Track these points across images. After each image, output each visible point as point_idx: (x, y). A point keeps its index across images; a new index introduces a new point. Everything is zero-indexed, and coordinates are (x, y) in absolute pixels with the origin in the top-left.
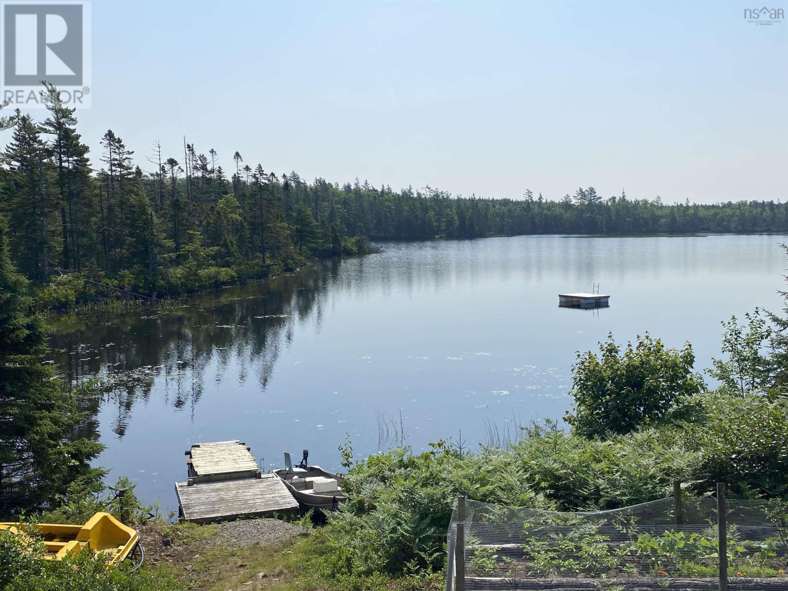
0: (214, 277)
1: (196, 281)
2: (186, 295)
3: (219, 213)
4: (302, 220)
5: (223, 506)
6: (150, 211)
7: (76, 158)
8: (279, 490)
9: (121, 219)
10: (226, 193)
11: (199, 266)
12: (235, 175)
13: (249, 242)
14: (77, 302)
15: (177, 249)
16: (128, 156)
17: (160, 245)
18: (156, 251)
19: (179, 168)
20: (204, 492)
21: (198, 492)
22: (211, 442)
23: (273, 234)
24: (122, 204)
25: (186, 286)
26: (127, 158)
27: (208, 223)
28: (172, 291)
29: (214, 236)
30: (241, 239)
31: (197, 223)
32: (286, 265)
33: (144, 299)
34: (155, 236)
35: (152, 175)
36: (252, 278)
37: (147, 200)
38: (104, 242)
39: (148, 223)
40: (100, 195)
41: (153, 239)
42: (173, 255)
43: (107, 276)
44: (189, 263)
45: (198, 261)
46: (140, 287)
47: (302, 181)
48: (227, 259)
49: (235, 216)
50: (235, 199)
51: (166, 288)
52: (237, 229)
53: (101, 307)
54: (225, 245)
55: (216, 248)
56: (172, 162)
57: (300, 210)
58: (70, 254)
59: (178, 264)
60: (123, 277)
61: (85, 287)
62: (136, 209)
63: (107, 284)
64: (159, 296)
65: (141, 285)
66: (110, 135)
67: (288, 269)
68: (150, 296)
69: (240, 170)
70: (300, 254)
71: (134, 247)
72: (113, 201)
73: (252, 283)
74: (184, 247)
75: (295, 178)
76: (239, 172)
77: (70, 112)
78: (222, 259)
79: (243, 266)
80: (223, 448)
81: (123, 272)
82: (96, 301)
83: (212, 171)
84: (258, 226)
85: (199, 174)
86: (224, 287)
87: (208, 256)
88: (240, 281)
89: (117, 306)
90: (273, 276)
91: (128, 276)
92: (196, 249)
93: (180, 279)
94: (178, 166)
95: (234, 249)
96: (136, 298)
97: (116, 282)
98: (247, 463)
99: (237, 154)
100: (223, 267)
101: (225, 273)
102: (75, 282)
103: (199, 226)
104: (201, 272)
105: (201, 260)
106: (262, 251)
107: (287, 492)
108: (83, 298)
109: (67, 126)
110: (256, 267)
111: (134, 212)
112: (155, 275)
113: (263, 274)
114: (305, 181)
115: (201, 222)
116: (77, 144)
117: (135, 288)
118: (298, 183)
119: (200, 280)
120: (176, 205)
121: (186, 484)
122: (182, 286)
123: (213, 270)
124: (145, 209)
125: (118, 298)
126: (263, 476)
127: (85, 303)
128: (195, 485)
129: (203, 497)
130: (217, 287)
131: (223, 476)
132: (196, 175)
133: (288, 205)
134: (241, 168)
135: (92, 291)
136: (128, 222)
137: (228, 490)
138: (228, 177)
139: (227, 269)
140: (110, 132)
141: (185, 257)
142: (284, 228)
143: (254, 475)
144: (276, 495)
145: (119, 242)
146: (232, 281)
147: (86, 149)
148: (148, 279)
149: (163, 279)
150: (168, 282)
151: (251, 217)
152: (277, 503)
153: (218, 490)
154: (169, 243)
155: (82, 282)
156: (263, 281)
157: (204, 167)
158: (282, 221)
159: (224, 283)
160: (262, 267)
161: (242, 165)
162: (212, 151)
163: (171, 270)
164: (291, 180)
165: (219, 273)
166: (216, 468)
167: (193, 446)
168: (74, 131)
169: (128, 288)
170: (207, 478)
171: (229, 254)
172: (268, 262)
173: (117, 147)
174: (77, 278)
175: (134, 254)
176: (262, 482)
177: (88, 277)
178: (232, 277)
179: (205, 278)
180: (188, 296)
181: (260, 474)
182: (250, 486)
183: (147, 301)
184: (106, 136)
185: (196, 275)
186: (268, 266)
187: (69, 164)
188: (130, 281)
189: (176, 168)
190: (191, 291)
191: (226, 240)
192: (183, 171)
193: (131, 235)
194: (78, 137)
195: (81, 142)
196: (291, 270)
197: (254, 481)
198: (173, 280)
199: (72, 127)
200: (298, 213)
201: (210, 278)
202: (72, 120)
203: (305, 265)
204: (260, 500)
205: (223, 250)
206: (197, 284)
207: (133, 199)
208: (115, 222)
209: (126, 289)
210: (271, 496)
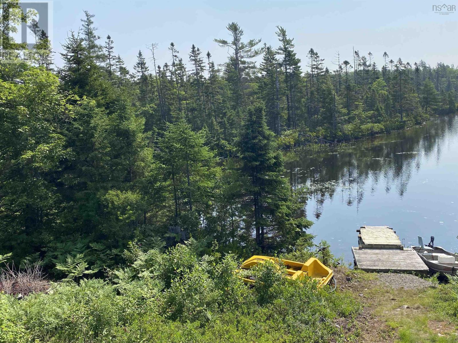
0: (370, 129)
1: (360, 132)
2: (354, 140)
3: (373, 90)
4: (428, 91)
5: (380, 264)
6: (333, 92)
7: (294, 66)
8: (415, 258)
9: (317, 98)
10: (378, 78)
11: (362, 123)
12: (384, 66)
13: (392, 107)
14: (295, 145)
15: (348, 114)
16: (321, 62)
17: (339, 112)
18: (337, 115)
19: (350, 66)
20: (369, 254)
21: (365, 253)
22: (372, 226)
23: (408, 102)
24: (318, 90)
25: (354, 135)
26: (320, 63)
27: (367, 97)
28: (346, 139)
29: (370, 105)
30: (387, 106)
31: (360, 97)
32: (416, 120)
33: (330, 143)
34: (336, 107)
35: (334, 72)
36: (394, 129)
37: (332, 87)
38: (309, 112)
39: (333, 100)
40: (307, 86)
41: (335, 109)
42: (346, 117)
43: (310, 131)
44: (355, 121)
45: (360, 120)
46: (328, 137)
47: (427, 66)
48: (379, 118)
49: (383, 92)
50: (384, 81)
51: (342, 137)
52: (385, 99)
53: (307, 148)
54: (377, 110)
55: (372, 112)
56: (346, 63)
57: (426, 84)
58: (291, 120)
59: (349, 122)
60: (319, 131)
61: (299, 137)
62: (326, 92)
63: (310, 135)
64: (339, 141)
65: (328, 135)
66: (312, 51)
67: (418, 123)
68: (333, 141)
69: (387, 63)
70: (426, 113)
71: (324, 114)
72: (313, 89)
73: (394, 132)
74: (352, 113)
75: (423, 64)
76: (386, 64)
77: (291, 41)
78: (375, 119)
79: (388, 122)
80: (379, 230)
81: (318, 128)
82: (304, 145)
83: (370, 66)
84: (398, 97)
85: (362, 68)
86: (377, 135)
87: (367, 117)
88: (387, 131)
89: (316, 147)
90: (408, 128)
91: (321, 131)
92: (360, 113)
93: (350, 131)
94: (350, 65)
95: (383, 112)
96: (326, 143)
97: (315, 134)
98: (394, 240)
99: (385, 53)
100: (376, 123)
101: (377, 127)
102: (294, 135)
103: (362, 99)
104: (363, 127)
105: (363, 119)
106: (401, 112)
107: (420, 260)
108: (298, 143)
109: (289, 49)
110: (397, 123)
111: (325, 94)
112: (336, 129)
113: (401, 127)
114: (429, 65)
115: (363, 97)
116: (294, 59)
117: (325, 137)
118: (425, 67)
119: (362, 132)
120: (348, 88)
121: (358, 248)
122: (351, 135)
123: (369, 125)
124: (331, 92)
125: (316, 143)
126: (404, 249)
127: (299, 146)
128: (363, 249)
129: (369, 257)
130: (372, 135)
131: (380, 246)
132: (360, 69)
133: (418, 82)
134: (387, 62)
135: (302, 139)
136: (321, 100)
137: (383, 254)
138: (379, 68)
139: (379, 124)
140: (312, 49)
141: (353, 118)
142: (415, 97)
143: (400, 248)
144: (413, 261)
145: (316, 112)
146: (381, 132)
147: (299, 61)
148: (332, 132)
149: (341, 131)
150: (344, 133)
151: (393, 91)
152: (414, 266)
153: (377, 254)
154: (344, 111)
155: (297, 134)
156: (401, 131)
157: (364, 64)
158: (414, 93)
159: (377, 133)
160: (401, 122)
161: (388, 60)
162: (370, 54)
163: (345, 126)
164: (420, 66)
165: (373, 126)
166: (376, 241)
167: (361, 227)
168: (292, 51)
169: (321, 137)
170: (370, 246)
171: (380, 115)
172: (404, 119)
173: (315, 58)
174: (295, 132)
175: (324, 118)
176: (404, 252)
177: (300, 131)
178: (382, 129)
179: (365, 130)
180: (355, 141)
181: (403, 247)
182: (398, 254)
183: (332, 144)
184: (309, 52)
185: (360, 128)
186: (405, 122)
187: (290, 70)
188: (322, 133)
189: (348, 66)
190: (356, 138)
191: (378, 107)
192: (352, 67)
193: (323, 107)
194: (295, 54)
195: (297, 57)
196: (420, 124)
197: (399, 251)
198: (346, 132)
199: (292, 49)
200: (425, 87)
201: (368, 130)
202: (292, 45)
203: (429, 120)
204: (404, 263)
205: (376, 113)
206: (360, 134)
207: (324, 86)
208: (314, 100)
209: (320, 138)
210: (410, 261)
